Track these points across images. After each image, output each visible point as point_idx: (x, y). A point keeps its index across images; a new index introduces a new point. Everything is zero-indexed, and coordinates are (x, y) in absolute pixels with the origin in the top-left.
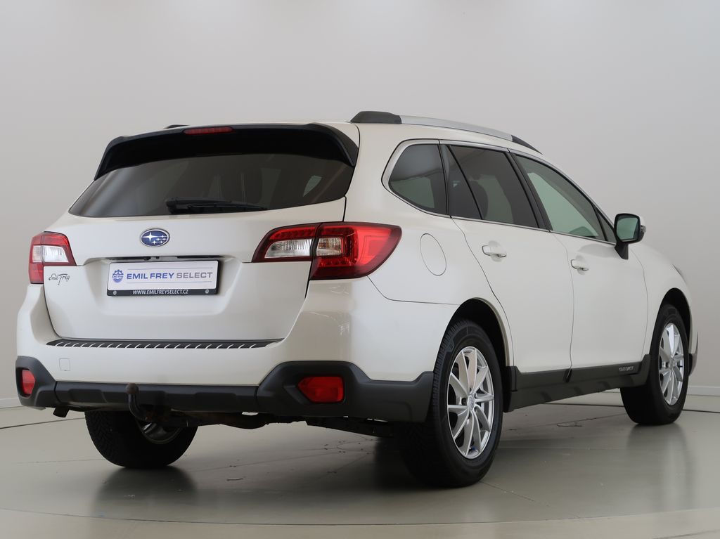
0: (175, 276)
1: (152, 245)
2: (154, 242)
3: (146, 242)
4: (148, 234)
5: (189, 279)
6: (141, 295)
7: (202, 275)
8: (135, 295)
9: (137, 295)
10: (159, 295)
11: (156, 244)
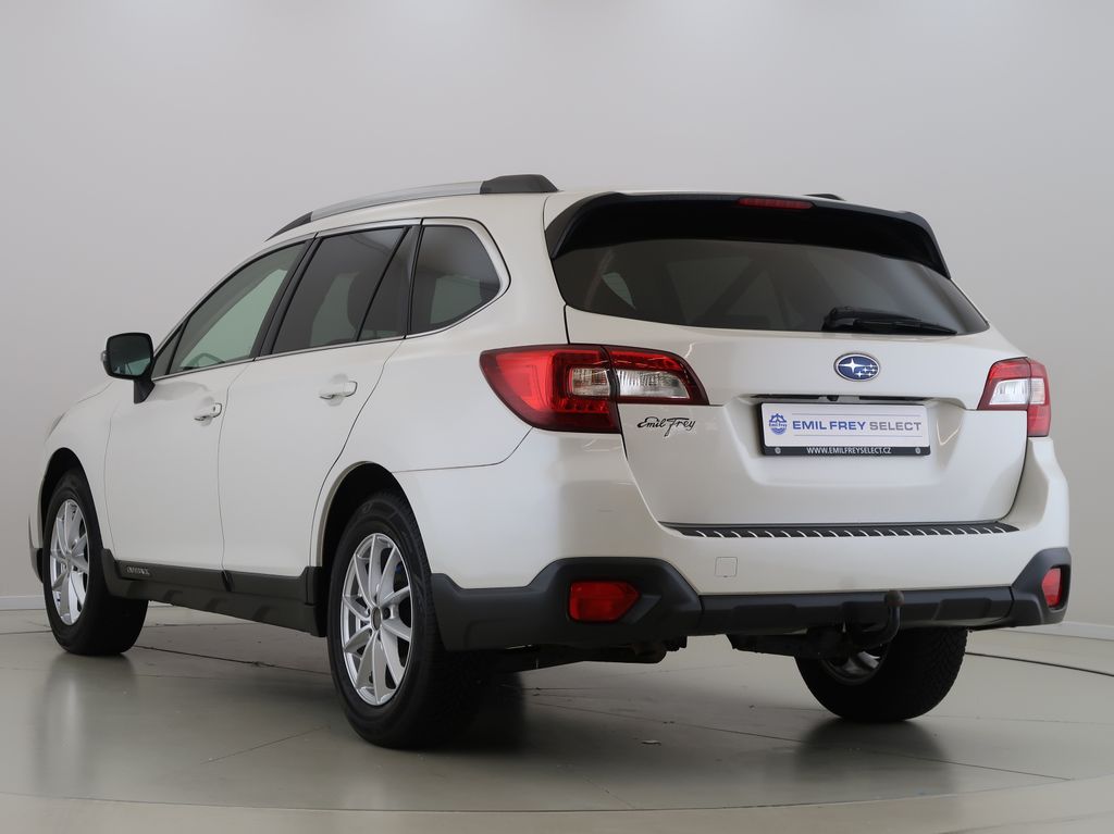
0: (867, 426)
1: (857, 378)
2: (860, 374)
3: (846, 373)
4: (848, 361)
5: (888, 432)
6: (821, 454)
7: (906, 426)
8: (811, 454)
9: (814, 454)
10: (848, 454)
11: (862, 378)
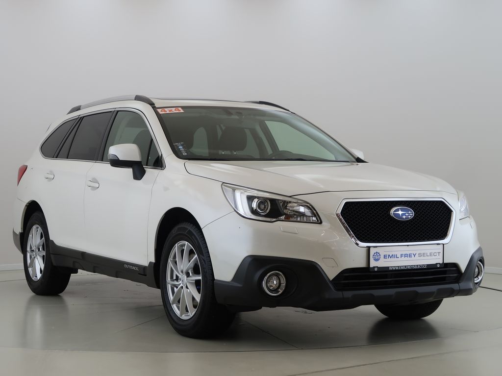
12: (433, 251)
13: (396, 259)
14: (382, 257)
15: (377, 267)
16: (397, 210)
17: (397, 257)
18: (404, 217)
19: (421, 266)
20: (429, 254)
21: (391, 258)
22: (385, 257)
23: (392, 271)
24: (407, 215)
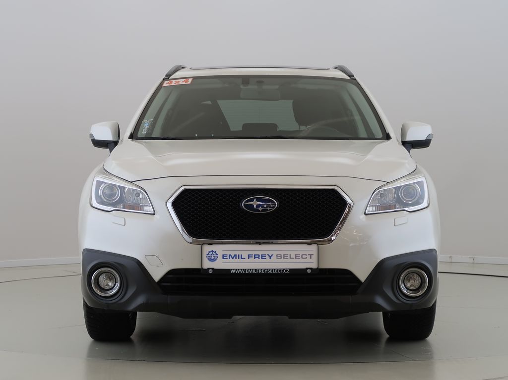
12: (301, 253)
13: (240, 260)
14: (220, 256)
15: (213, 269)
16: (252, 200)
17: (242, 258)
18: (260, 209)
19: (280, 271)
20: (293, 256)
21: (233, 258)
22: (224, 257)
23: (235, 274)
24: (265, 206)
